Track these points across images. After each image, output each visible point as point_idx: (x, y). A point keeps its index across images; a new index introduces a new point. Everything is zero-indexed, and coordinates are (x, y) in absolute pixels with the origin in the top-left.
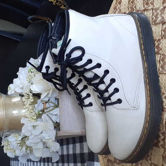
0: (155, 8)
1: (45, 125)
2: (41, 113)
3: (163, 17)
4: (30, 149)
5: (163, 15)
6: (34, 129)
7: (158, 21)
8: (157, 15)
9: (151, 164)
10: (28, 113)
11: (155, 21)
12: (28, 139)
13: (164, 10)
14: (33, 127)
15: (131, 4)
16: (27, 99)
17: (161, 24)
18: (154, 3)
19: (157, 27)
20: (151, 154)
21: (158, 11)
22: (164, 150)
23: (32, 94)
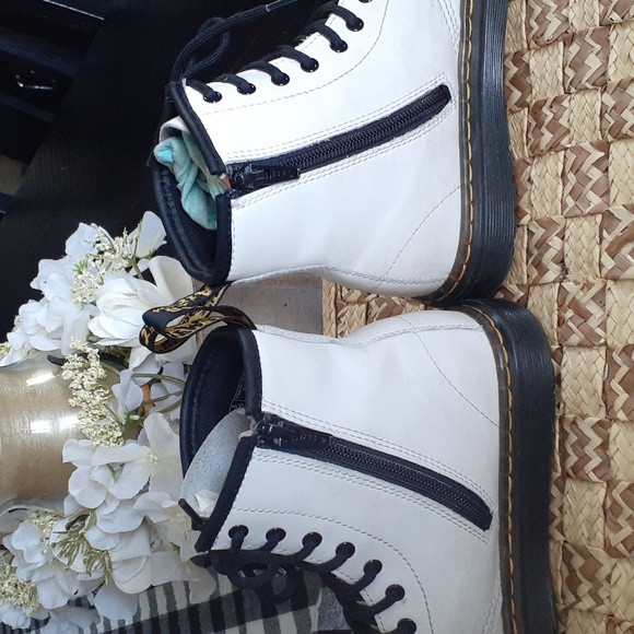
1: (156, 458)
2: (136, 417)
3: (567, 19)
5: (564, 12)
6: (116, 480)
7: (548, 35)
8: (543, 13)
9: (564, 547)
10: (89, 420)
11: (539, 35)
14: (109, 472)
16: (81, 370)
17: (561, 44)
19: (546, 56)
20: (561, 509)
23: (97, 351)
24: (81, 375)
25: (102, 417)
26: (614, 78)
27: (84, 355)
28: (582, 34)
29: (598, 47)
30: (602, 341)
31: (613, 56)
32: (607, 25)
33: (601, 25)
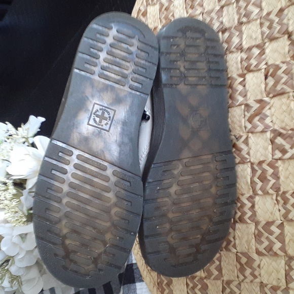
0: (205, 11)
2: (32, 212)
3: (222, 22)
4: (18, 281)
5: (221, 19)
6: (24, 242)
9: (236, 254)
10: (9, 214)
12: (13, 263)
13: (222, 12)
15: (165, 12)
17: (221, 33)
18: (204, 4)
20: (234, 238)
21: (213, 15)
22: (256, 224)
23: (11, 181)
24: (4, 193)
25: (16, 212)
26: (245, 45)
27: (5, 184)
28: (230, 28)
29: (237, 33)
30: (248, 160)
31: (244, 37)
32: (241, 24)
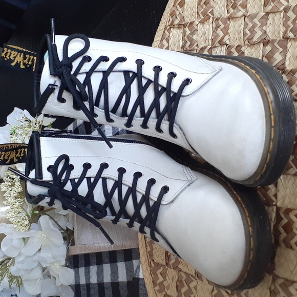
0: (248, 14)
1: (45, 236)
2: (37, 212)
3: (266, 32)
4: (18, 281)
5: (264, 28)
6: (25, 244)
7: (255, 39)
8: (254, 27)
10: (13, 214)
11: (250, 38)
12: (13, 264)
13: (267, 19)
14: (22, 240)
15: (204, 6)
16: (10, 186)
17: (262, 45)
18: (248, 6)
19: (253, 50)
21: (256, 21)
22: (273, 278)
23: (19, 177)
24: (10, 189)
25: (19, 213)
26: (289, 67)
27: (12, 178)
28: (273, 41)
29: (281, 50)
30: (274, 203)
31: (288, 55)
32: (286, 38)
33: (283, 38)
